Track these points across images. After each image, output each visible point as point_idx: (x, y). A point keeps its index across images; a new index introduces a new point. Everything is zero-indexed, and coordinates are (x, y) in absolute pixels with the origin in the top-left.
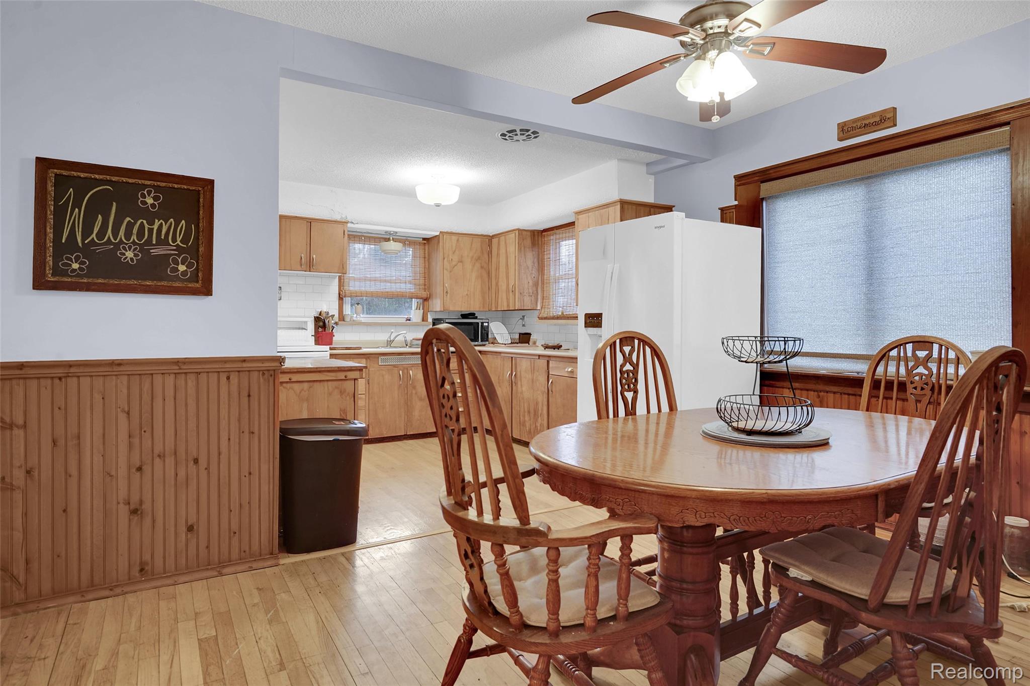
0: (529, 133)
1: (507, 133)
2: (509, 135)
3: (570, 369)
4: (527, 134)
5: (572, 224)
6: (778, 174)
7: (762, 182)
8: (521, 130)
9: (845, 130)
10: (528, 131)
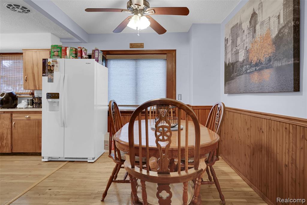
0: (26, 10)
1: (13, 5)
2: (14, 6)
3: (27, 117)
4: (25, 10)
5: (22, 54)
6: (112, 53)
7: (107, 54)
8: (22, 7)
9: (132, 45)
10: (26, 8)
